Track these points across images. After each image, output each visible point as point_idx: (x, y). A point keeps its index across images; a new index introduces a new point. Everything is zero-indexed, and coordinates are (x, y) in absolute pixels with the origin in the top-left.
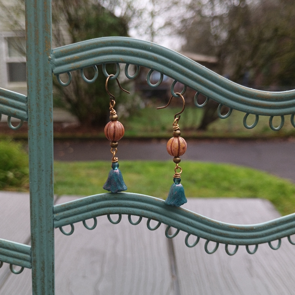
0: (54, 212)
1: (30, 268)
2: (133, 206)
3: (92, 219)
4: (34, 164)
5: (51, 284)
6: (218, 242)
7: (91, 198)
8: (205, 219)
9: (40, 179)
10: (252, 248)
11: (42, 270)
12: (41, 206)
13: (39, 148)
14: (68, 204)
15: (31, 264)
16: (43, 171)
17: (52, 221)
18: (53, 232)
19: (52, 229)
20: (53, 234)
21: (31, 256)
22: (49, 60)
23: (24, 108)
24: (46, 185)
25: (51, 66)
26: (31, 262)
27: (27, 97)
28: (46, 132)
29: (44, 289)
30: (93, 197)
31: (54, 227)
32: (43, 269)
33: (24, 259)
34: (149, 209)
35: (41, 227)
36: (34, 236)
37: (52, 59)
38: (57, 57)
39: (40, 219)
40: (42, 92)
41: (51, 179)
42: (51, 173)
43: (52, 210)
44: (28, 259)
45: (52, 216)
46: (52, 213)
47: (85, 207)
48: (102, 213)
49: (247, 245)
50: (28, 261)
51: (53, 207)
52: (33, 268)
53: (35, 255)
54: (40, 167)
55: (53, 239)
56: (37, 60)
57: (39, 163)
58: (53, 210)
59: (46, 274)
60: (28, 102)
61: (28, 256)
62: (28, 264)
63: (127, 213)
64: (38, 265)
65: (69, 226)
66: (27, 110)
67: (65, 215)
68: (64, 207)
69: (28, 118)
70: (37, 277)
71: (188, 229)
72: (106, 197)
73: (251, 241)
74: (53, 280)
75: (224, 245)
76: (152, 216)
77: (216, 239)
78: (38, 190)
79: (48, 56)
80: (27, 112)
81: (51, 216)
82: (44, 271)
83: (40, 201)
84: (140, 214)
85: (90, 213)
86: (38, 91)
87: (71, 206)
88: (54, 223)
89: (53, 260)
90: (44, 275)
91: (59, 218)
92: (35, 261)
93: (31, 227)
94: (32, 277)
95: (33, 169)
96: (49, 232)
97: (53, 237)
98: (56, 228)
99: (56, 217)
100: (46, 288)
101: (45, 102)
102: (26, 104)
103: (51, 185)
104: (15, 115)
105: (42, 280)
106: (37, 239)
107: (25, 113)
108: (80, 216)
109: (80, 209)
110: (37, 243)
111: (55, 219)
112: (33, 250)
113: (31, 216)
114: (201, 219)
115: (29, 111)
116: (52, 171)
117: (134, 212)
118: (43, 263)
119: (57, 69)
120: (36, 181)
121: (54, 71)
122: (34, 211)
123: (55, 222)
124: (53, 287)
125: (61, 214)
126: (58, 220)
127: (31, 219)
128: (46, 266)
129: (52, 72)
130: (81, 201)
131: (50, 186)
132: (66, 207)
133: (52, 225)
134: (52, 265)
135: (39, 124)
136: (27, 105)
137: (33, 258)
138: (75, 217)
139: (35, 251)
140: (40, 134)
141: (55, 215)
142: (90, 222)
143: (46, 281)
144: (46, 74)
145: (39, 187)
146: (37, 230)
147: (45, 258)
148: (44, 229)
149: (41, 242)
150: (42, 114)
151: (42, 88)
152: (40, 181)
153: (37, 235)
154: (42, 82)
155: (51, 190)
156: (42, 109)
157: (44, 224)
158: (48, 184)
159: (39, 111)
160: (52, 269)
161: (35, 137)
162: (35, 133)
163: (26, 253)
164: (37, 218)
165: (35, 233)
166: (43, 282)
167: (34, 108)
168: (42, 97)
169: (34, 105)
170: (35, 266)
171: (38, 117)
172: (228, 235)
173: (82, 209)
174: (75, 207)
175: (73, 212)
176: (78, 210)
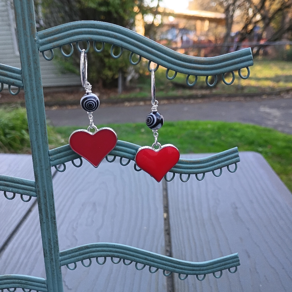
0: (49, 155)
1: (36, 196)
3: (79, 159)
5: (52, 207)
6: (174, 172)
12: (40, 150)
13: (34, 108)
14: (59, 149)
16: (39, 125)
17: (49, 161)
18: (50, 169)
19: (49, 167)
21: (35, 187)
22: (35, 41)
23: (19, 78)
24: (42, 135)
25: (37, 45)
26: (36, 192)
27: (21, 70)
28: (38, 96)
29: (47, 211)
31: (51, 166)
32: (45, 197)
33: (31, 190)
34: (120, 150)
35: (41, 166)
37: (37, 40)
38: (41, 38)
39: (40, 160)
40: (32, 66)
42: (44, 126)
43: (48, 154)
45: (49, 158)
46: (48, 156)
49: (196, 174)
50: (33, 191)
52: (38, 196)
53: (38, 187)
54: (36, 122)
55: (51, 175)
56: (26, 42)
57: (35, 119)
59: (48, 200)
60: (22, 74)
61: (34, 188)
62: (34, 193)
64: (41, 194)
65: (62, 166)
67: (58, 157)
69: (23, 86)
70: (41, 203)
73: (198, 171)
74: (54, 204)
75: (179, 174)
77: (173, 170)
78: (36, 139)
79: (34, 38)
81: (47, 158)
82: (46, 198)
83: (39, 147)
84: (114, 154)
86: (29, 65)
87: (62, 150)
88: (50, 163)
89: (52, 190)
90: (46, 201)
91: (54, 159)
92: (39, 191)
93: (34, 166)
94: (38, 203)
95: (31, 124)
96: (47, 170)
100: (49, 210)
101: (35, 73)
103: (46, 135)
104: (13, 84)
106: (39, 175)
107: (21, 82)
110: (39, 178)
111: (50, 160)
112: (37, 183)
115: (23, 81)
118: (45, 192)
119: (42, 48)
122: (35, 155)
123: (51, 162)
124: (54, 210)
125: (55, 156)
126: (53, 161)
127: (33, 161)
128: (47, 195)
129: (39, 50)
132: (58, 151)
133: (49, 164)
134: (52, 194)
135: (32, 90)
136: (22, 76)
137: (37, 189)
140: (34, 97)
141: (51, 157)
143: (48, 205)
144: (34, 52)
145: (36, 137)
146: (38, 168)
147: (46, 188)
148: (44, 167)
149: (42, 178)
150: (34, 82)
151: (32, 63)
152: (37, 132)
153: (39, 172)
154: (31, 58)
155: (46, 139)
156: (34, 78)
157: (43, 163)
158: (44, 135)
159: (31, 80)
160: (52, 196)
161: (30, 100)
162: (30, 97)
163: (32, 186)
164: (37, 160)
165: (37, 171)
166: (46, 206)
167: (27, 78)
168: (33, 70)
169: (27, 76)
170: (39, 194)
171: (31, 85)
172: (181, 166)
173: (70, 152)
174: (65, 151)
175: (63, 155)
176: (67, 153)
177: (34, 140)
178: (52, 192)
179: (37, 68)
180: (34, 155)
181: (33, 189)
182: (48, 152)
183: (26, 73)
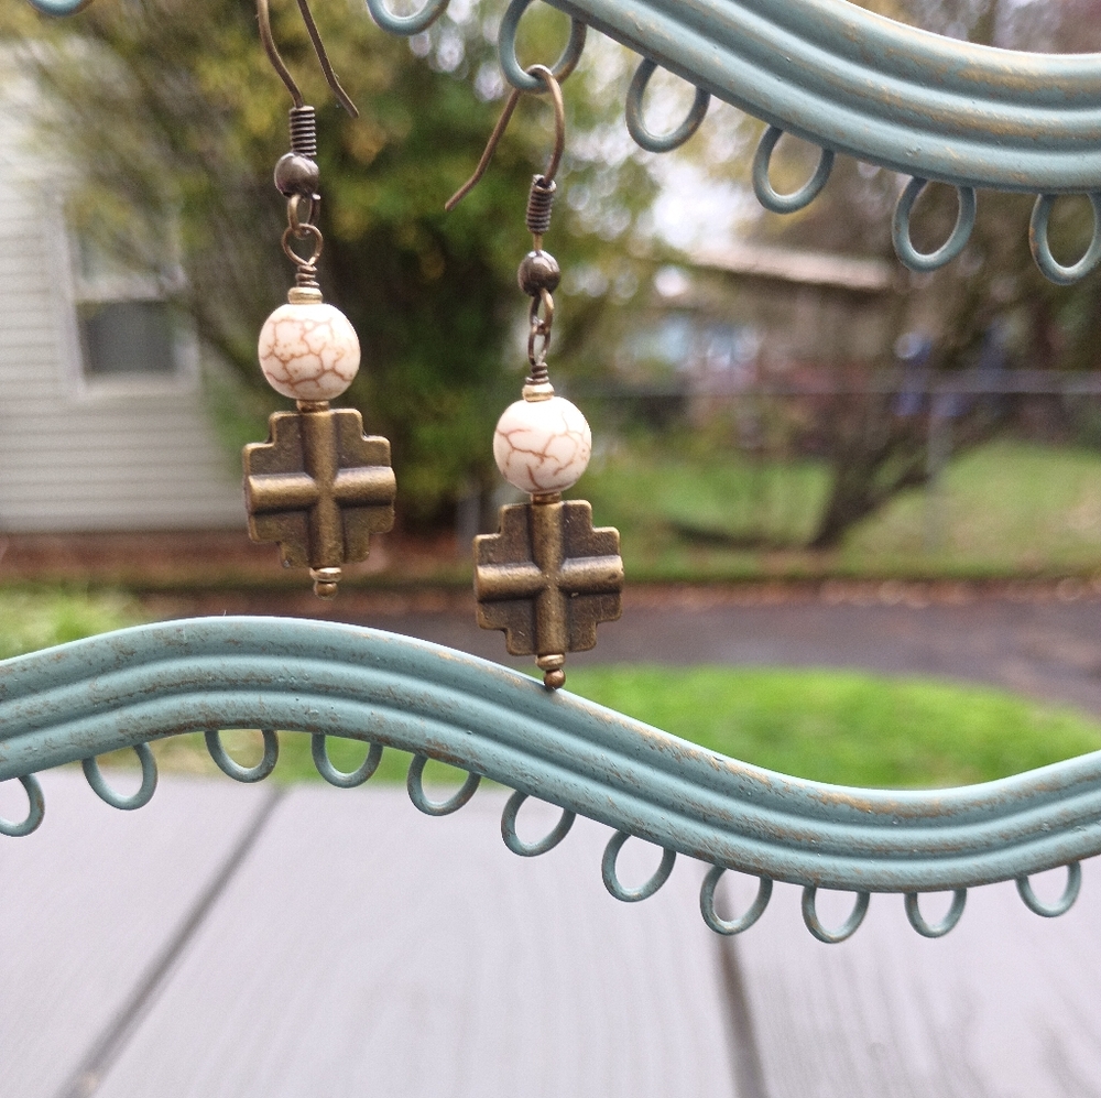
2: (328, 688)
7: (107, 643)
8: (699, 760)
10: (935, 906)
34: (412, 704)
47: (80, 691)
63: (297, 721)
65: (14, 788)
71: (614, 806)
72: (186, 640)
73: (930, 873)
75: (798, 891)
76: (429, 741)
77: (756, 860)
84: (365, 729)
85: (109, 721)
108: (60, 734)
109: (56, 696)
114: (678, 758)
117: (333, 720)
130: (59, 657)
138: (35, 741)
172: (817, 837)
173: (66, 701)
174: (32, 688)
175: (19, 716)
176: (46, 704)
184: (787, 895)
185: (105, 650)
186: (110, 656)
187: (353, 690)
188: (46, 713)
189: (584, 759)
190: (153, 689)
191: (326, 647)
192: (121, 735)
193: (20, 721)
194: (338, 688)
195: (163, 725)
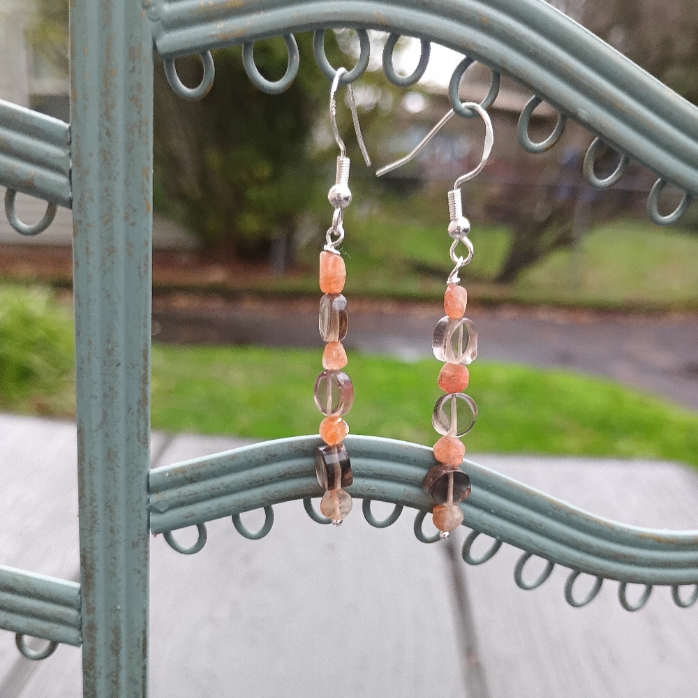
0: (150, 490)
1: (77, 644)
2: (382, 475)
3: (261, 512)
4: (90, 343)
5: (139, 688)
6: (601, 576)
7: (261, 449)
8: (577, 515)
9: (111, 389)
11: (113, 649)
12: (112, 469)
13: (108, 296)
14: (192, 467)
15: (79, 633)
16: (120, 364)
17: (144, 515)
18: (147, 545)
19: (142, 537)
20: (147, 553)
21: (79, 610)
22: (146, 6)
23: (57, 162)
24: (129, 409)
25: (149, 27)
26: (80, 629)
27: (70, 128)
28: (129, 245)
30: (267, 447)
31: (149, 530)
32: (115, 649)
33: (61, 621)
35: (112, 531)
36: (89, 556)
37: (156, 4)
39: (109, 507)
40: (119, 113)
41: (144, 391)
42: (143, 372)
43: (144, 483)
44: (71, 620)
45: (144, 500)
46: (144, 492)
47: (242, 476)
48: (293, 494)
49: (675, 585)
50: (69, 625)
51: (148, 476)
53: (91, 610)
54: (110, 352)
55: (146, 566)
56: (106, 6)
57: (108, 341)
58: (148, 484)
59: (123, 660)
60: (73, 145)
61: (73, 613)
62: (73, 633)
63: (363, 493)
64: (101, 636)
65: (193, 531)
66: (70, 171)
67: (183, 499)
68: (180, 476)
69: (71, 198)
70: (98, 669)
71: (530, 541)
72: (306, 448)
73: (685, 575)
74: (144, 677)
75: (617, 584)
78: (102, 423)
80: (70, 178)
81: (141, 499)
82: (117, 653)
83: (110, 455)
84: (400, 498)
85: (257, 493)
86: (106, 113)
87: (203, 470)
88: (149, 521)
89: (146, 623)
90: (118, 665)
91: (166, 507)
92: (92, 627)
93: (81, 529)
94: (84, 669)
95: (89, 358)
96: (135, 545)
97: (147, 559)
98: (156, 533)
99: (158, 502)
101: (130, 147)
102: (68, 152)
103: (144, 409)
104: (30, 187)
105: (111, 678)
106: (100, 566)
107: (63, 180)
108: (228, 501)
109: (228, 479)
110: (99, 578)
111: (152, 510)
112: (86, 596)
113: (80, 499)
114: (567, 515)
115: (74, 177)
116: (145, 367)
117: (384, 493)
118: (116, 631)
119: (169, 40)
120: (96, 397)
121: (159, 43)
122: (91, 484)
123: (154, 518)
125: (171, 494)
126: (162, 513)
127: (82, 506)
128: (123, 640)
129: (155, 47)
130: (233, 457)
131: (139, 411)
132: (188, 475)
133: (144, 526)
134: (141, 639)
135: (107, 219)
136: (70, 154)
137: (85, 616)
138: (213, 504)
139: (91, 599)
140: (112, 251)
141: (154, 498)
142: (253, 519)
143: (123, 681)
144: (133, 54)
145: (105, 415)
146: (99, 539)
147: (122, 616)
148: (121, 536)
149: (111, 574)
150: (119, 186)
151: (120, 101)
152: (109, 395)
153: (99, 553)
154: (119, 80)
155: (142, 423)
156: (120, 168)
157: (121, 522)
158: (135, 406)
159: (107, 174)
160: (141, 648)
161: (95, 261)
162: (95, 247)
163: (67, 604)
164: (99, 503)
165: (92, 548)
166: (116, 682)
167: (94, 164)
168: (120, 131)
169: (91, 155)
170: (92, 638)
171: (107, 194)
172: (634, 557)
173: (234, 482)
174: (214, 475)
175: (206, 491)
176: (223, 484)
177: (94, 427)
178: (144, 632)
179: (139, 127)
180: (87, 488)
181: (68, 615)
182: (144, 477)
183: (91, 142)
184: (611, 586)
185: (260, 454)
186: (262, 457)
187: (396, 477)
188: (222, 489)
189: (518, 515)
190: (285, 475)
191: (384, 453)
192: (263, 501)
193: (206, 493)
194: (388, 476)
195: (287, 496)
